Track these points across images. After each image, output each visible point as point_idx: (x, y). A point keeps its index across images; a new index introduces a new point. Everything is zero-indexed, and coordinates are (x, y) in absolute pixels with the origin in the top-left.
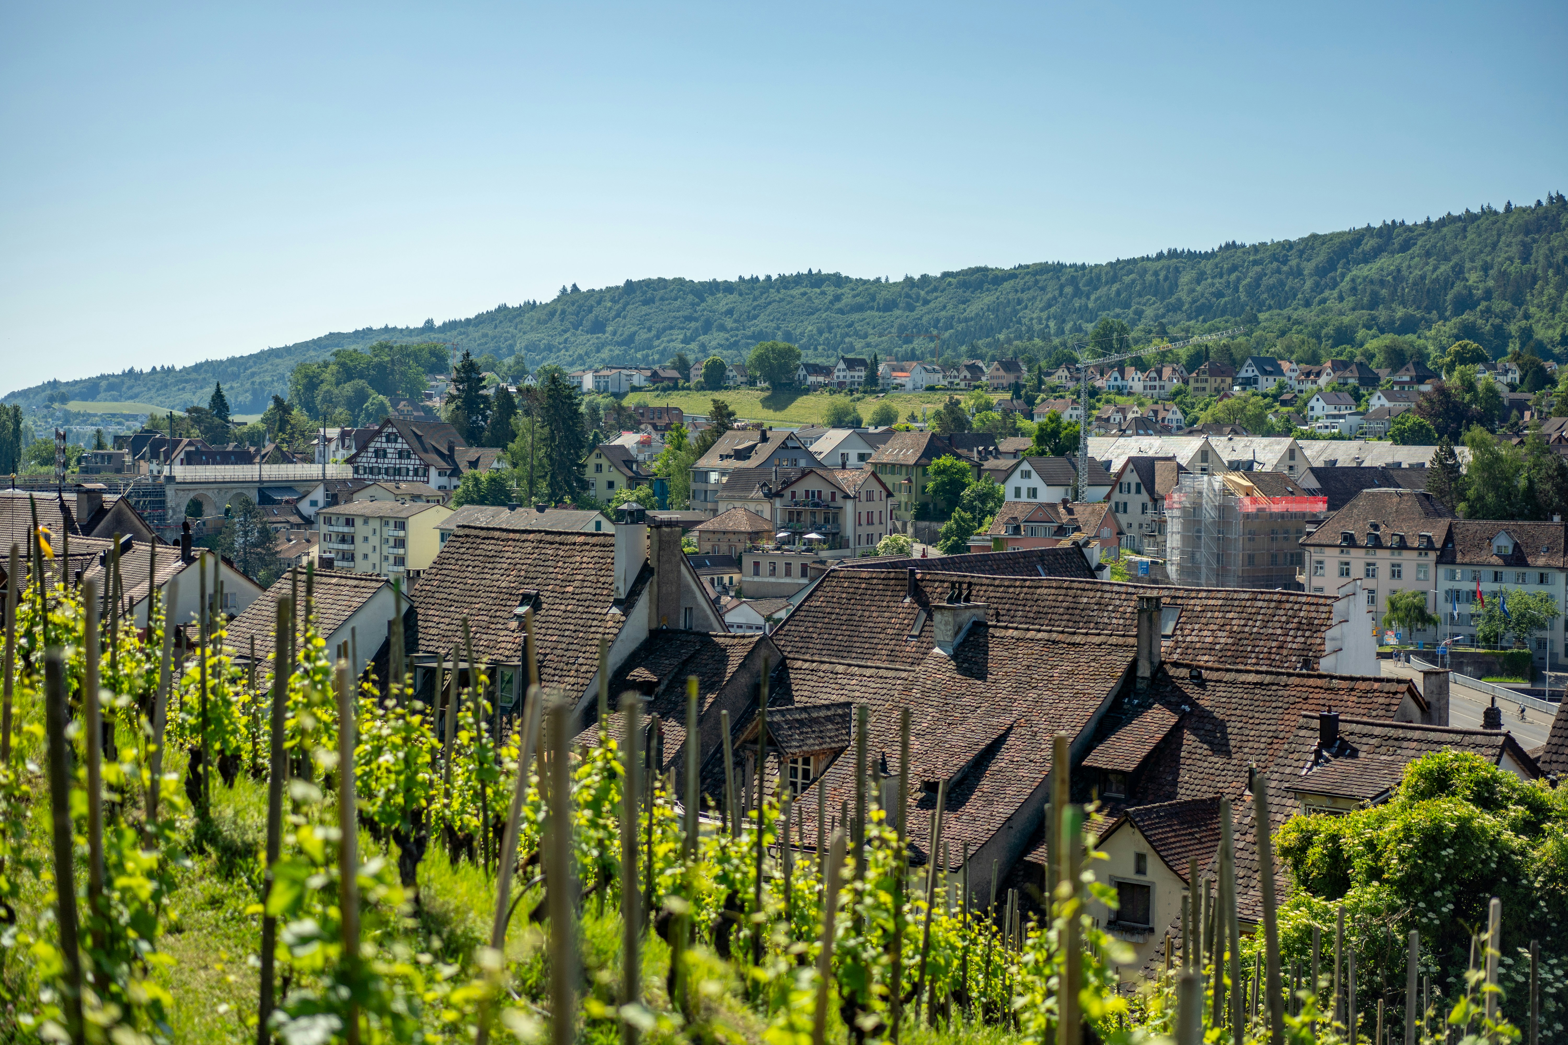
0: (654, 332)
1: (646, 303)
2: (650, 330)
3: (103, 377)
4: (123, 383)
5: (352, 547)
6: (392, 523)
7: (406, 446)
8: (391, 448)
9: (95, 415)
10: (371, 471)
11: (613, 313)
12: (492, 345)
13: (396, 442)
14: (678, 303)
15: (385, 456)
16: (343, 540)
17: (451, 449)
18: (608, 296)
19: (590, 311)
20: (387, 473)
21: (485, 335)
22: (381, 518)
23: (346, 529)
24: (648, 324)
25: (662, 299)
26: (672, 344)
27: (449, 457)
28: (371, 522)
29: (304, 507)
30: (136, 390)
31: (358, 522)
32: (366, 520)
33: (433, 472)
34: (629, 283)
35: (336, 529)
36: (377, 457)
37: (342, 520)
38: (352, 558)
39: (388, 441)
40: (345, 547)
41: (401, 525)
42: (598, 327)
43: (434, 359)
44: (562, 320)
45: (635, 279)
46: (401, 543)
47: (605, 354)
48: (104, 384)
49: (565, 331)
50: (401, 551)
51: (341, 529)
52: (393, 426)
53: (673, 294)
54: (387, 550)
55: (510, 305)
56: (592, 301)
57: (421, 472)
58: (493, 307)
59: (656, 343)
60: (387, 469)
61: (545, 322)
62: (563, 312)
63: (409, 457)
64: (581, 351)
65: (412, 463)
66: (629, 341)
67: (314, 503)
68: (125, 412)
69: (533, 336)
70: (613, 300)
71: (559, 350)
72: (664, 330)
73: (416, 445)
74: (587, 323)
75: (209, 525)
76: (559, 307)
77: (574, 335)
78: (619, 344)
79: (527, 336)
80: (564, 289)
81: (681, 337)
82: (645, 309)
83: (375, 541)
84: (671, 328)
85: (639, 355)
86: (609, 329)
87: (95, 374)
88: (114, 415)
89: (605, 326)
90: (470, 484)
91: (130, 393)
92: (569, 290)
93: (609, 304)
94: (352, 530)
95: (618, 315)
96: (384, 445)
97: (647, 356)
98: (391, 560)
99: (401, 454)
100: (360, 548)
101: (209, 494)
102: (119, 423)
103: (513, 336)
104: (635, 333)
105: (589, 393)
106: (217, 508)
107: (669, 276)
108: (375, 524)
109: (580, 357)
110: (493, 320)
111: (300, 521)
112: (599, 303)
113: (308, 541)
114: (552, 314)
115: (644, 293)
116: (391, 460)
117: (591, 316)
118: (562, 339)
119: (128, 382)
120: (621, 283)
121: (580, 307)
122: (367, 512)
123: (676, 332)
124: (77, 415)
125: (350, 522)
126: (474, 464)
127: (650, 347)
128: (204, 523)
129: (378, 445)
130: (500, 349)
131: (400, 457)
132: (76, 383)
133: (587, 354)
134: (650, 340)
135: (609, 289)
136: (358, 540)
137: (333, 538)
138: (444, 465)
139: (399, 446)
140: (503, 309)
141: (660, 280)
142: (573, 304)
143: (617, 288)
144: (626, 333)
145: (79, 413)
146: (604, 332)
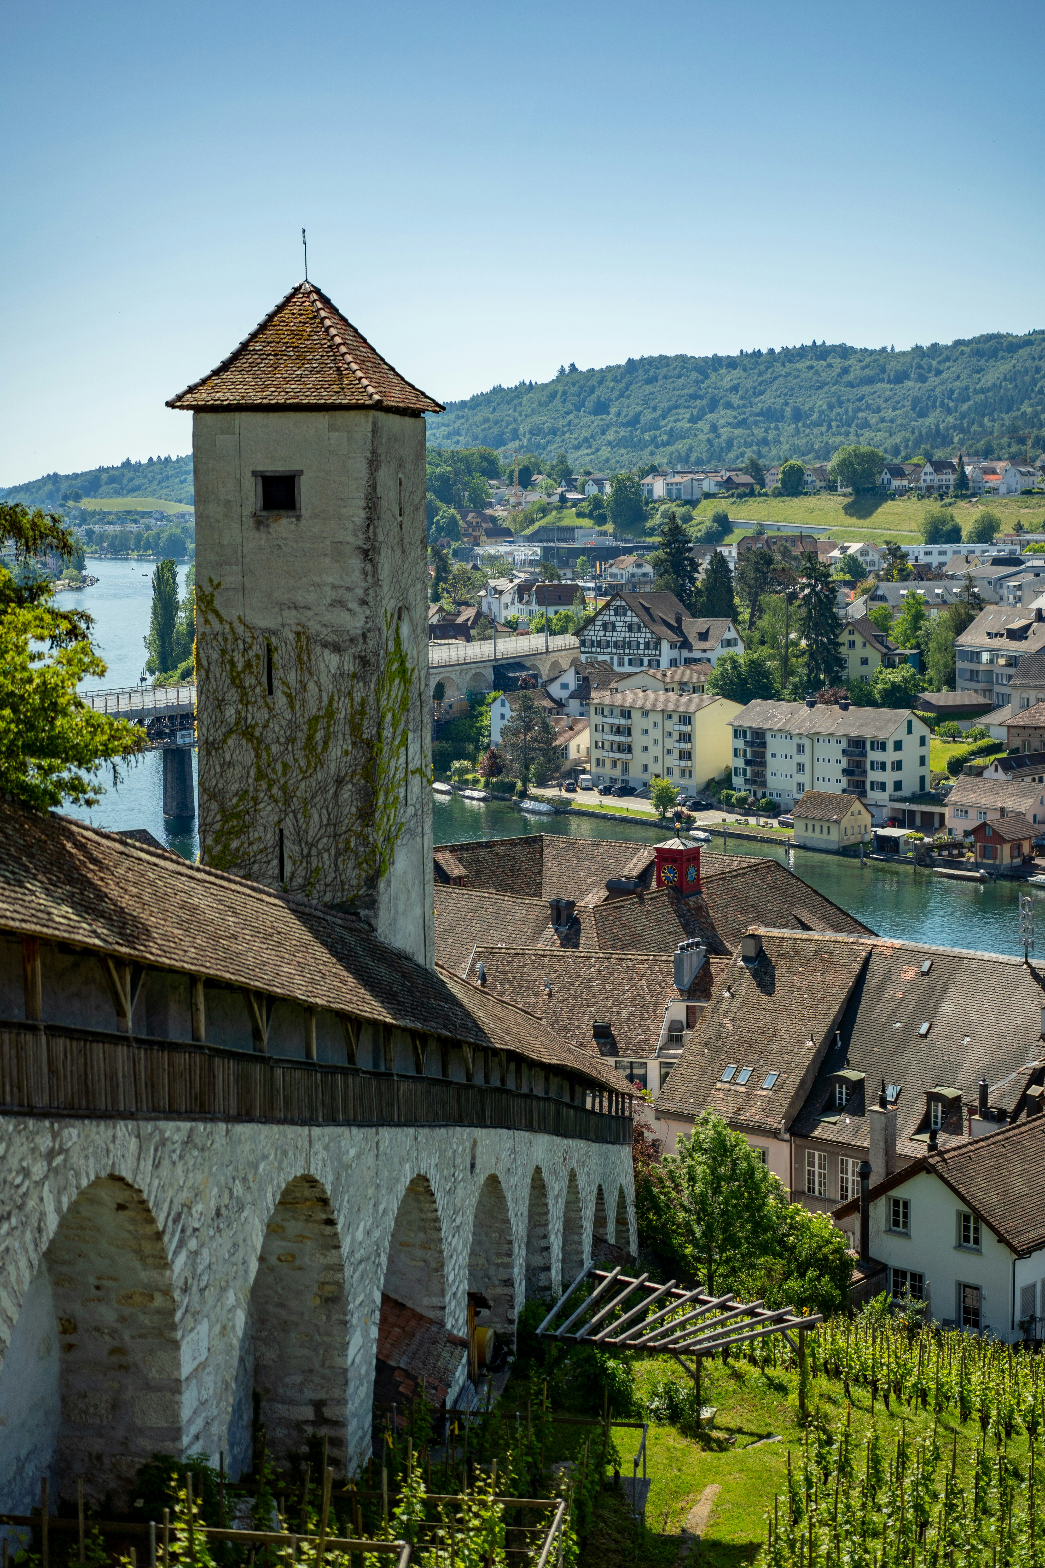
0: (659, 412)
1: (649, 381)
2: (655, 409)
3: (102, 470)
4: (123, 475)
5: (630, 739)
6: (676, 718)
7: (635, 619)
8: (619, 622)
9: (110, 513)
10: (599, 644)
11: (616, 393)
12: (496, 430)
13: (625, 615)
14: (682, 380)
15: (614, 629)
16: (619, 731)
17: (679, 620)
18: (609, 376)
19: (592, 391)
20: (616, 646)
21: (487, 420)
22: (663, 711)
23: (623, 722)
24: (652, 404)
25: (665, 377)
26: (678, 424)
27: (678, 629)
28: (650, 715)
29: (555, 690)
30: (137, 482)
31: (636, 715)
32: (645, 713)
33: (665, 645)
34: (630, 361)
35: (611, 721)
36: (605, 630)
37: (617, 712)
38: (629, 750)
39: (616, 614)
40: (623, 739)
41: (687, 719)
42: (601, 408)
43: (485, 464)
44: (564, 402)
45: (637, 357)
46: (687, 737)
47: (611, 436)
48: (104, 477)
49: (568, 413)
50: (688, 746)
51: (617, 721)
52: (621, 598)
53: (676, 372)
54: (670, 743)
55: (505, 386)
56: (594, 382)
57: (652, 645)
58: (487, 389)
59: (663, 423)
60: (616, 643)
61: (547, 404)
62: (565, 393)
63: (639, 631)
64: (586, 433)
65: (643, 636)
66: (634, 422)
67: (565, 686)
68: (140, 509)
69: (537, 420)
70: (615, 379)
71: (564, 433)
72: (670, 409)
73: (647, 618)
74: (589, 405)
75: (456, 708)
76: (560, 388)
77: (577, 417)
78: (624, 425)
79: (529, 420)
80: (563, 369)
81: (688, 416)
82: (649, 388)
83: (656, 734)
84: (677, 407)
85: (646, 436)
86: (613, 410)
87: (94, 467)
88: (128, 513)
89: (608, 406)
90: (728, 666)
91: (131, 485)
92: (567, 370)
93: (612, 384)
94: (629, 722)
95: (621, 395)
96: (613, 619)
97: (655, 437)
98: (676, 753)
99: (630, 628)
100: (638, 740)
101: (453, 676)
102: (135, 521)
103: (515, 420)
104: (640, 414)
105: (661, 501)
106: (459, 689)
107: (670, 353)
108: (658, 718)
109: (586, 440)
110: (489, 402)
111: (552, 705)
112: (600, 383)
113: (571, 729)
114: (553, 395)
115: (647, 371)
116: (621, 634)
117: (594, 397)
118: (565, 422)
119: (129, 475)
120: (623, 362)
121: (581, 387)
122: (646, 705)
123: (682, 411)
124: (93, 513)
125: (626, 713)
126: (704, 636)
127: (657, 428)
128: (450, 706)
129: (606, 618)
130: (504, 434)
131: (630, 631)
132: (76, 476)
133: (592, 436)
134: (656, 420)
135: (609, 369)
136: (636, 732)
137: (607, 729)
138: (675, 638)
139: (628, 619)
140: (498, 390)
141: (662, 357)
142: (574, 385)
143: (619, 367)
144: (631, 414)
145: (94, 512)
146: (608, 413)
